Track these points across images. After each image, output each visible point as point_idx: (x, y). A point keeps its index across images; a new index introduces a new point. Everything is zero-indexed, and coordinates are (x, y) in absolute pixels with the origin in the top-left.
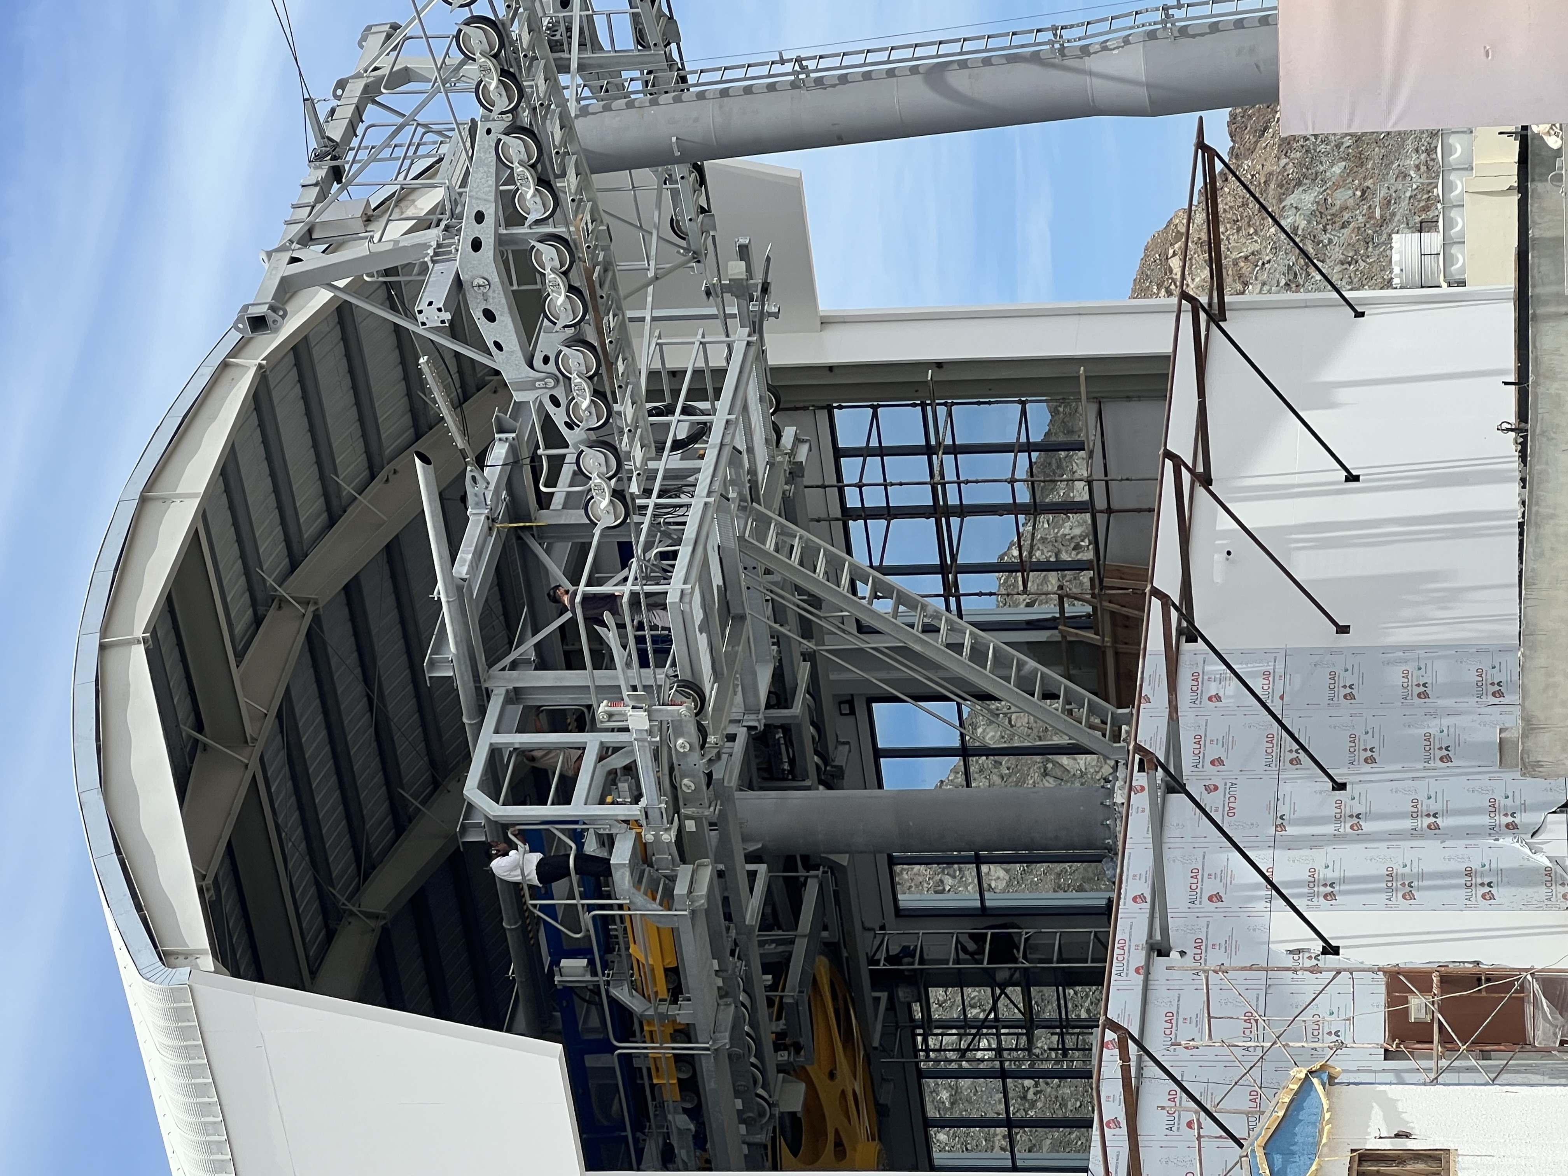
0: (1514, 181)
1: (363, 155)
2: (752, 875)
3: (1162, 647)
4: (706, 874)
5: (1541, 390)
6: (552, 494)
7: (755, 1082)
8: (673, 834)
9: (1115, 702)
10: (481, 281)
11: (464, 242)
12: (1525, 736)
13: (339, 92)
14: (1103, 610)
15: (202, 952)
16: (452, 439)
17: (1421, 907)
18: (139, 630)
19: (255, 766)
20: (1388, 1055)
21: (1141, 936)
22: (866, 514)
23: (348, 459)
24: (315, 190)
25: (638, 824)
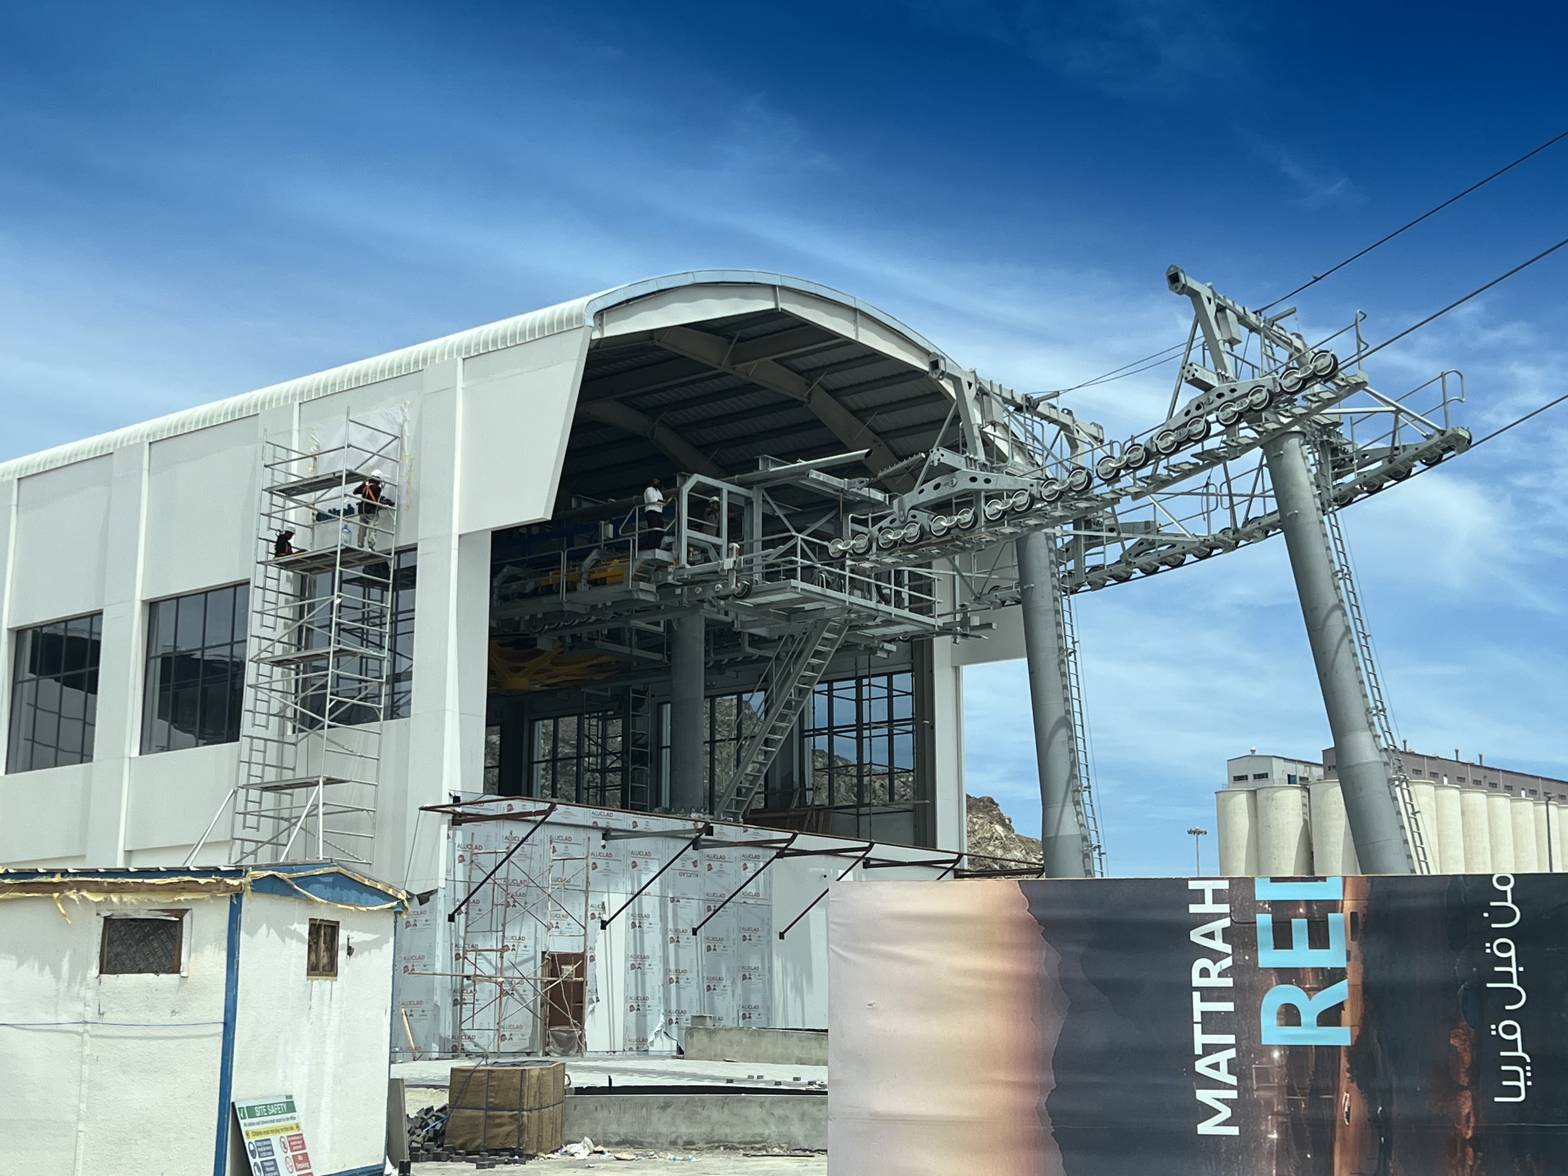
2: (657, 624)
4: (651, 598)
7: (551, 625)
8: (672, 582)
10: (955, 482)
11: (975, 472)
12: (706, 1029)
13: (1066, 411)
14: (807, 811)
15: (602, 333)
16: (883, 470)
17: (626, 973)
18: (782, 305)
19: (721, 369)
20: (544, 953)
21: (614, 825)
22: (859, 688)
23: (885, 421)
24: (1009, 397)
25: (678, 564)
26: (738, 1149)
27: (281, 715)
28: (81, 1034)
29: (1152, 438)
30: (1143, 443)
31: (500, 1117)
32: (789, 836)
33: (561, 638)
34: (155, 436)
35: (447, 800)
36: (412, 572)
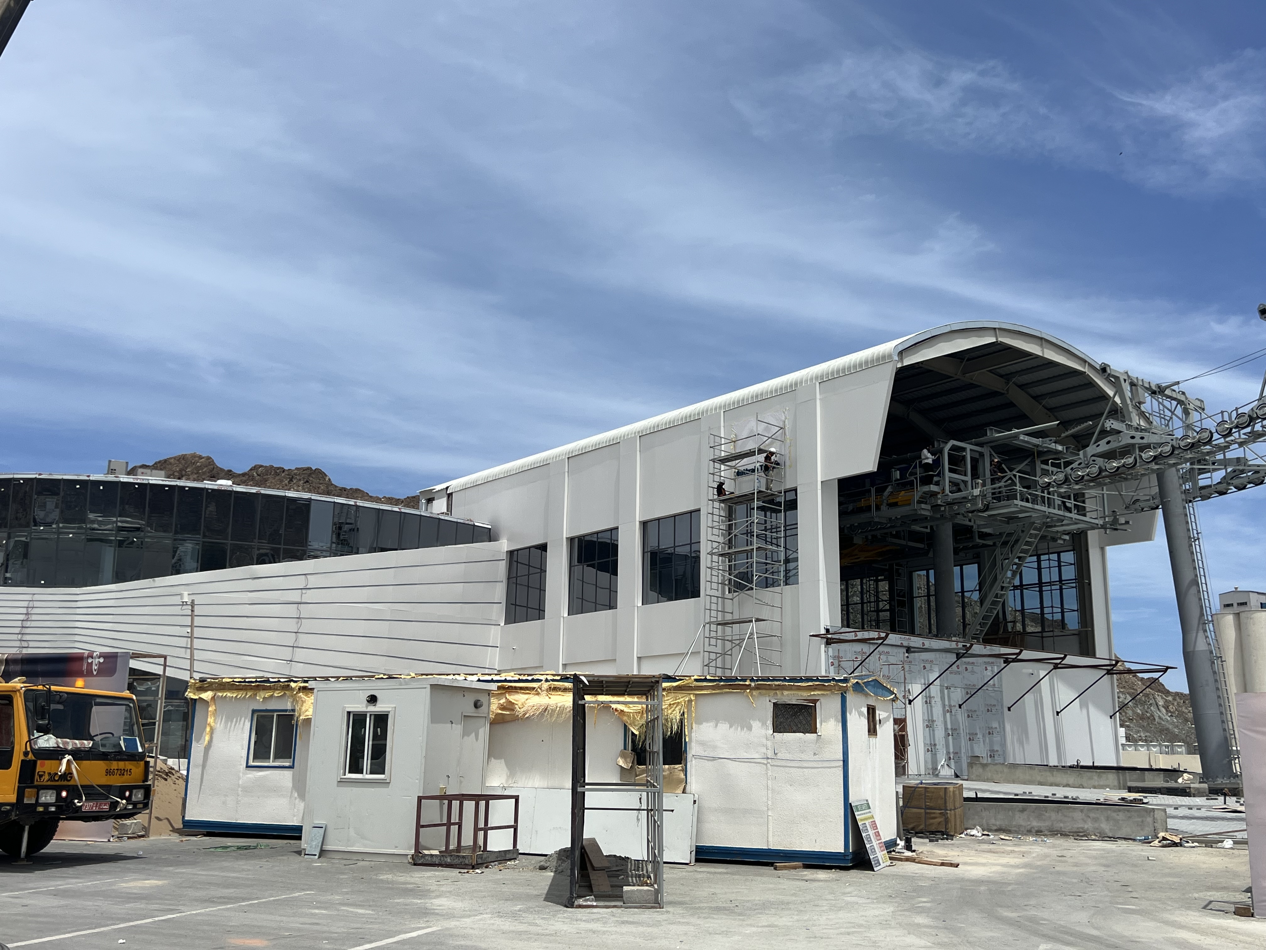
0: (1154, 767)
1: (1161, 400)
2: (927, 528)
3: (1002, 653)
4: (928, 513)
5: (1094, 774)
6: (1048, 465)
7: (862, 529)
8: (940, 503)
9: (985, 638)
10: (1120, 439)
11: (1133, 433)
12: (981, 764)
14: (1011, 634)
15: (903, 364)
16: (1064, 433)
17: (924, 730)
18: (1000, 339)
19: (956, 377)
21: (912, 644)
22: (1039, 561)
23: (1053, 402)
24: (1148, 386)
25: (943, 493)
26: (1069, 835)
27: (723, 584)
28: (766, 765)
29: (1252, 409)
30: (1247, 412)
31: (934, 813)
32: (1018, 651)
33: (866, 537)
34: (642, 432)
35: (823, 632)
36: (795, 501)
